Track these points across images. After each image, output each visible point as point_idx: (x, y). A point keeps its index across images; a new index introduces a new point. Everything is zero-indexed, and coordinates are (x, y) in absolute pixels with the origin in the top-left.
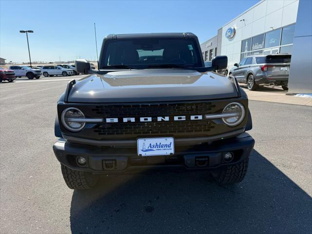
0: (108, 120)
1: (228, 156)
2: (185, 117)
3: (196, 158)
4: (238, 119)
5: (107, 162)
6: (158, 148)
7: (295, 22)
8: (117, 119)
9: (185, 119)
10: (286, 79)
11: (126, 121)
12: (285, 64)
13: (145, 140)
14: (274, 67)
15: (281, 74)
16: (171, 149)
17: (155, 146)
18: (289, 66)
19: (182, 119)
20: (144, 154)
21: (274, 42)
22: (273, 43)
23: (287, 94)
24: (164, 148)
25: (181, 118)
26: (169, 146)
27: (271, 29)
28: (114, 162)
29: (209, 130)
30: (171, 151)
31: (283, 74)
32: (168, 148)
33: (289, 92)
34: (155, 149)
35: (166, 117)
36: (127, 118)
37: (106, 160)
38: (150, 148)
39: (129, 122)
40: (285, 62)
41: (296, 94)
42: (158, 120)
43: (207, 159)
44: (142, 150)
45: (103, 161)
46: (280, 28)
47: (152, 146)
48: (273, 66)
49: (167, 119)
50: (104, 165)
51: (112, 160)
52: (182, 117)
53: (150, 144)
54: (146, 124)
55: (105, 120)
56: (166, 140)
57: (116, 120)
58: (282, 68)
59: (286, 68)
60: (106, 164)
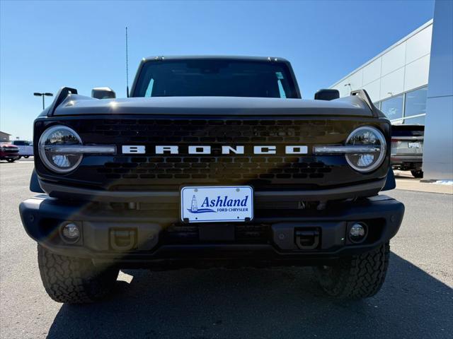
0: (126, 149)
1: (357, 230)
2: (274, 147)
3: (296, 229)
4: (374, 161)
5: (118, 233)
6: (223, 207)
7: (427, 83)
8: (143, 147)
9: (274, 152)
10: (419, 159)
11: (162, 153)
12: (414, 138)
13: (196, 191)
14: (399, 142)
15: (410, 152)
16: (247, 210)
17: (215, 203)
18: (422, 141)
19: (270, 152)
20: (193, 218)
21: (394, 112)
22: (393, 115)
23: (421, 181)
24: (233, 207)
25: (267, 150)
26: (244, 203)
27: (390, 96)
28: (132, 233)
29: (321, 176)
30: (246, 213)
31: (413, 152)
32: (240, 207)
33: (425, 177)
34: (214, 208)
35: (238, 147)
36: (162, 147)
37: (116, 230)
38: (205, 207)
39: (167, 153)
40: (415, 136)
41: (435, 181)
42: (223, 152)
43: (317, 233)
44: (191, 211)
45: (110, 230)
46: (402, 94)
47: (210, 203)
48: (397, 140)
49: (240, 150)
50: (113, 239)
51: (129, 229)
52: (270, 147)
53: (207, 199)
54: (199, 158)
55: (120, 150)
56: (238, 190)
57: (141, 150)
58: (411, 144)
59: (417, 145)
60: (117, 238)
